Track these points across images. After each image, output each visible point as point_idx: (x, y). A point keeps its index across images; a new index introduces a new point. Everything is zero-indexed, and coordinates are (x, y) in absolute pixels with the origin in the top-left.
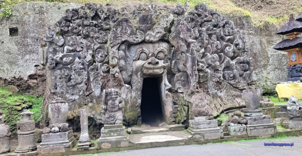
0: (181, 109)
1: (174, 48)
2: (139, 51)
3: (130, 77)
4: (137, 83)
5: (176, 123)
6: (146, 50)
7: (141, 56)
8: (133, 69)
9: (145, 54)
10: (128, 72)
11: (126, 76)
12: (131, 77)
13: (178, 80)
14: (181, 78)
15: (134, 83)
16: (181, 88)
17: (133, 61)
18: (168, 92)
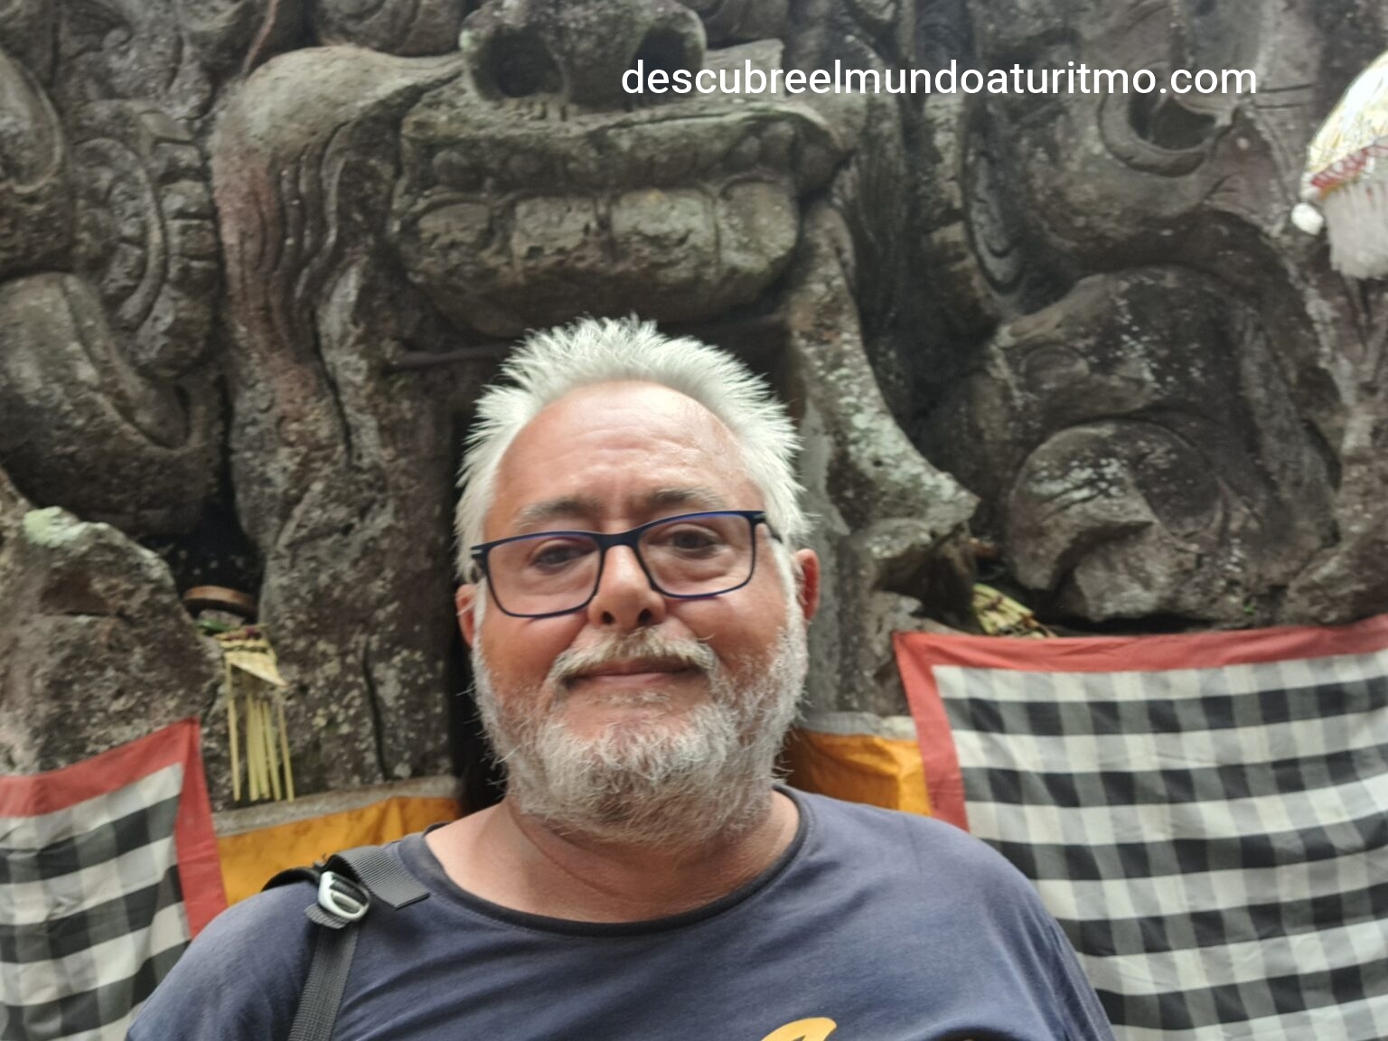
3: (201, 409)
4: (340, 513)
8: (210, 213)
10: (132, 306)
11: (86, 372)
12: (226, 409)
13: (1061, 413)
14: (1106, 365)
16: (1138, 530)
17: (215, 75)
18: (926, 612)
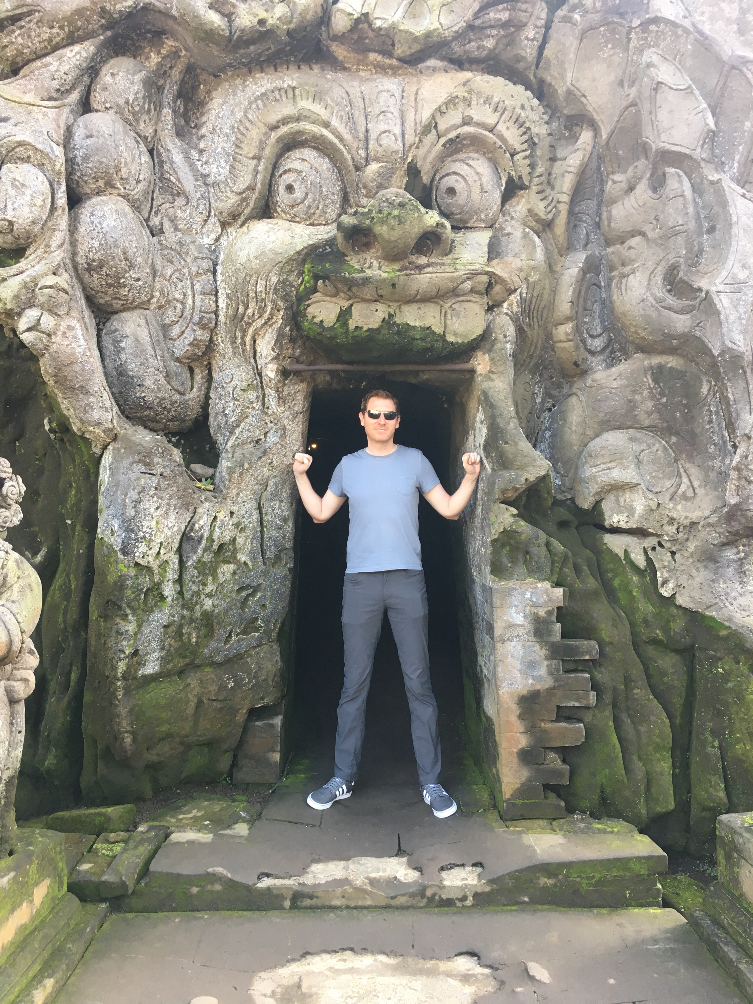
0: (628, 680)
1: (586, 136)
2: (274, 128)
3: (199, 377)
5: (570, 810)
6: (335, 123)
7: (289, 178)
8: (215, 293)
9: (324, 165)
11: (155, 361)
12: (210, 379)
13: (609, 423)
15: (232, 433)
16: (633, 486)
17: (224, 225)
18: (520, 515)
